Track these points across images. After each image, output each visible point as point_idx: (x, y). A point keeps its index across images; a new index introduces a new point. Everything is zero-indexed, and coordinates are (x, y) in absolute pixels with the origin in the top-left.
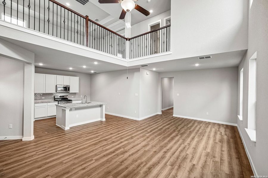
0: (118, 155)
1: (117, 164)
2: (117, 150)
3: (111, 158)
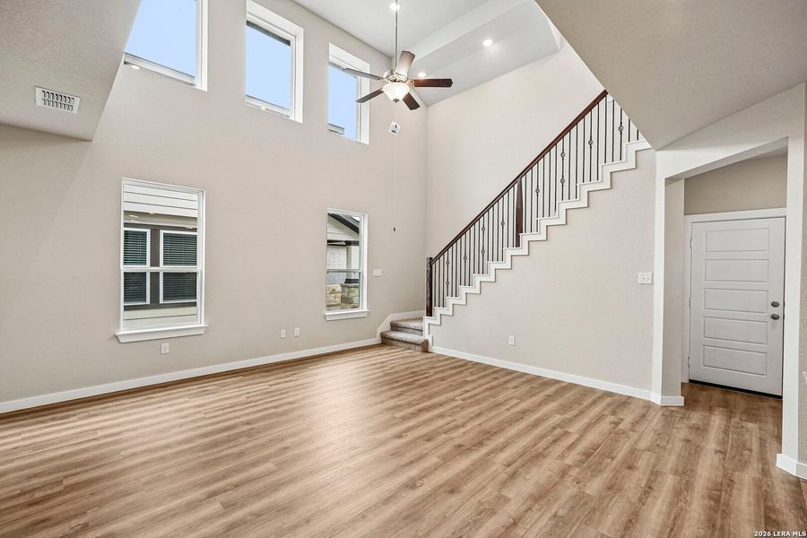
0: (410, 405)
1: (411, 393)
2: (412, 414)
3: (423, 402)
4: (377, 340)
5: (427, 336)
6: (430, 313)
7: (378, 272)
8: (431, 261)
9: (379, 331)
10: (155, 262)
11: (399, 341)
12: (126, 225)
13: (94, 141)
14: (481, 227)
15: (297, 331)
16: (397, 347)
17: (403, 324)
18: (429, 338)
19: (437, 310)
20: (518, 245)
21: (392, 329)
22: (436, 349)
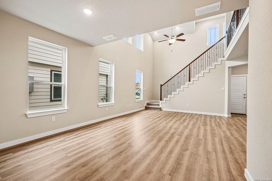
5: (161, 106)
6: (161, 100)
7: (144, 89)
8: (162, 85)
9: (144, 106)
11: (151, 108)
13: (95, 47)
14: (178, 76)
15: (130, 105)
17: (151, 103)
19: (164, 99)
20: (190, 81)
21: (148, 105)
22: (164, 109)
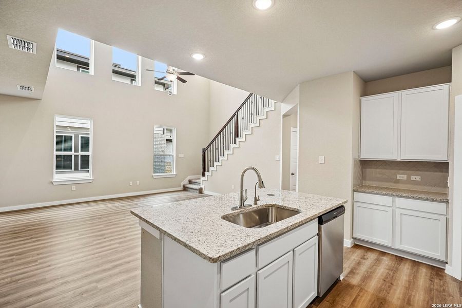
4: (181, 188)
6: (204, 175)
7: (181, 156)
8: (204, 151)
9: (182, 184)
10: (76, 151)
12: (57, 132)
13: (43, 100)
14: (223, 134)
15: (138, 183)
16: (189, 191)
17: (193, 181)
18: (202, 186)
19: (206, 173)
20: (235, 143)
21: (189, 183)
22: (205, 192)
